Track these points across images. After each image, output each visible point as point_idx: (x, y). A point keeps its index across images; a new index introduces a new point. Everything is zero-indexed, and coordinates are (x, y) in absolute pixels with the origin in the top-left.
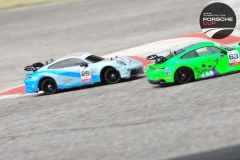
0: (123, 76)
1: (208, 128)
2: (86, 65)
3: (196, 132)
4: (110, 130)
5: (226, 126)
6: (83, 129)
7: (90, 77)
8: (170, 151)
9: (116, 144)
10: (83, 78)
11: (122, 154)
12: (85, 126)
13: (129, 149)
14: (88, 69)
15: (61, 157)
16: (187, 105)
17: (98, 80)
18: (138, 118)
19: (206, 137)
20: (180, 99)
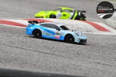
0: (76, 41)
1: (78, 66)
2: (59, 30)
3: (72, 66)
4: (33, 53)
5: (86, 67)
6: (21, 48)
7: (59, 36)
8: (57, 71)
9: (34, 59)
10: (56, 35)
11: (34, 65)
12: (23, 47)
13: (39, 64)
14: (60, 32)
15: (6, 57)
16: (72, 52)
17: (63, 39)
18: (48, 51)
19: (76, 69)
20: (70, 49)
